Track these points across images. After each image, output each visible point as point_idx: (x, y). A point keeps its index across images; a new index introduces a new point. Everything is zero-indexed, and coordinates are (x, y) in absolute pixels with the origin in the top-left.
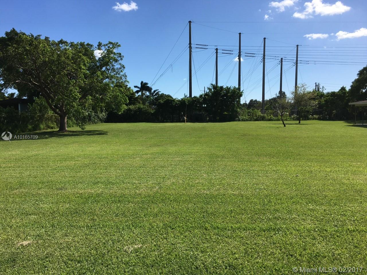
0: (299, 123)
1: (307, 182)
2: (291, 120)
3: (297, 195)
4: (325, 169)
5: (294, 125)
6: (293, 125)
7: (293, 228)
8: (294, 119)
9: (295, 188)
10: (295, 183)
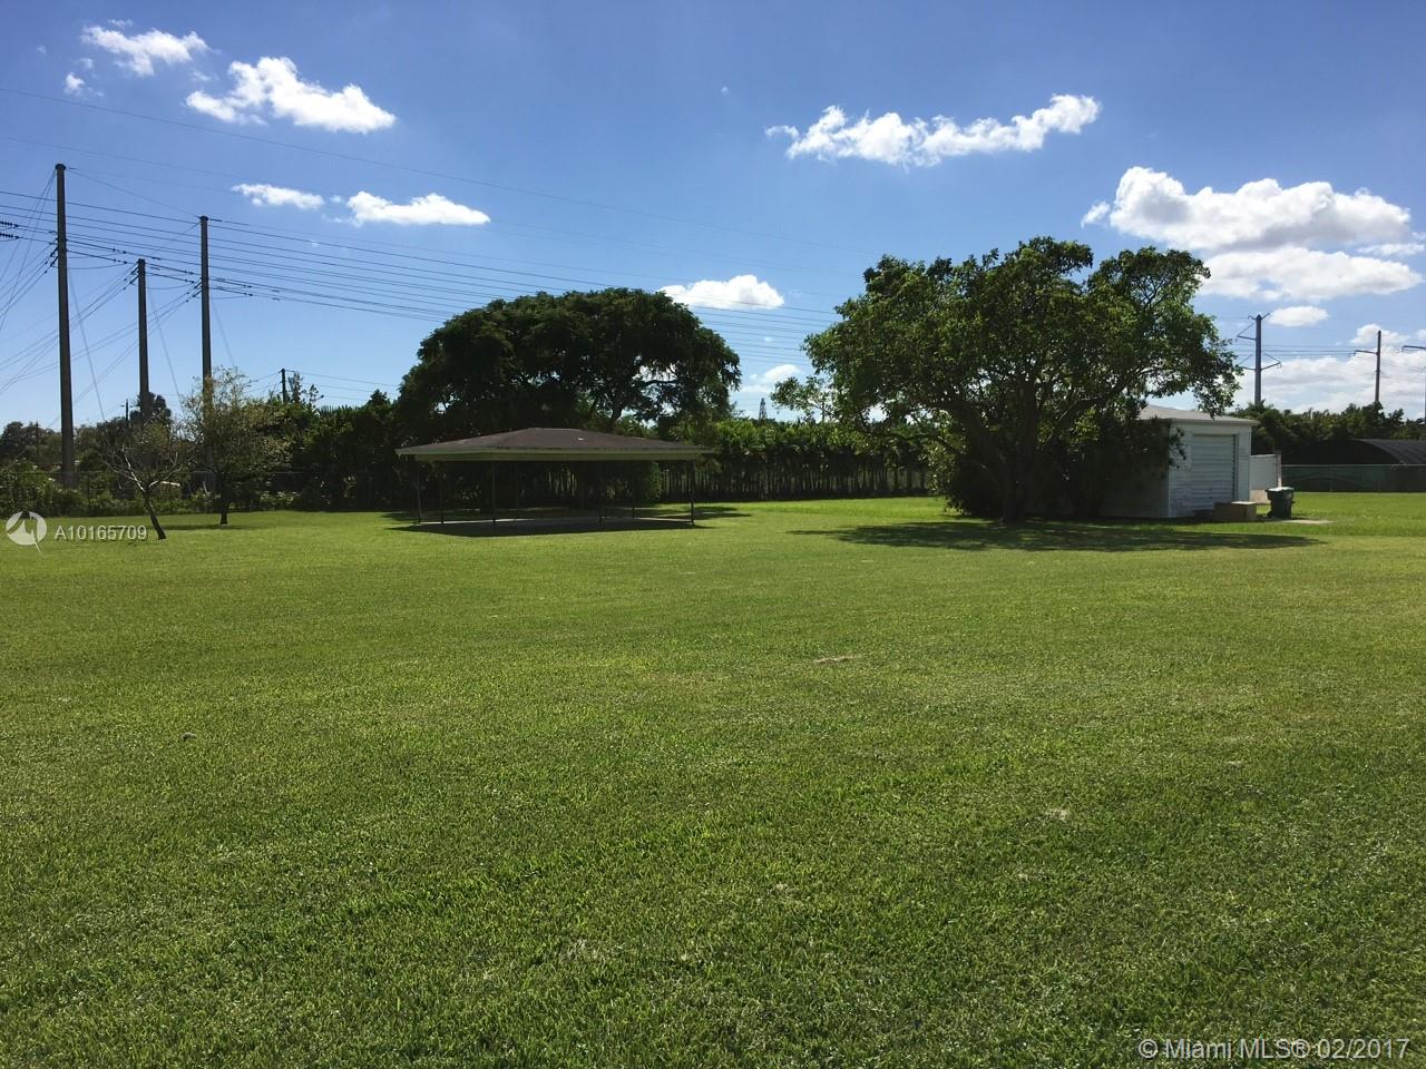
0: (224, 521)
1: (222, 755)
2: (189, 513)
3: (173, 818)
4: (300, 694)
5: (202, 532)
6: (197, 532)
7: (137, 961)
8: (201, 508)
9: (168, 791)
10: (172, 771)
